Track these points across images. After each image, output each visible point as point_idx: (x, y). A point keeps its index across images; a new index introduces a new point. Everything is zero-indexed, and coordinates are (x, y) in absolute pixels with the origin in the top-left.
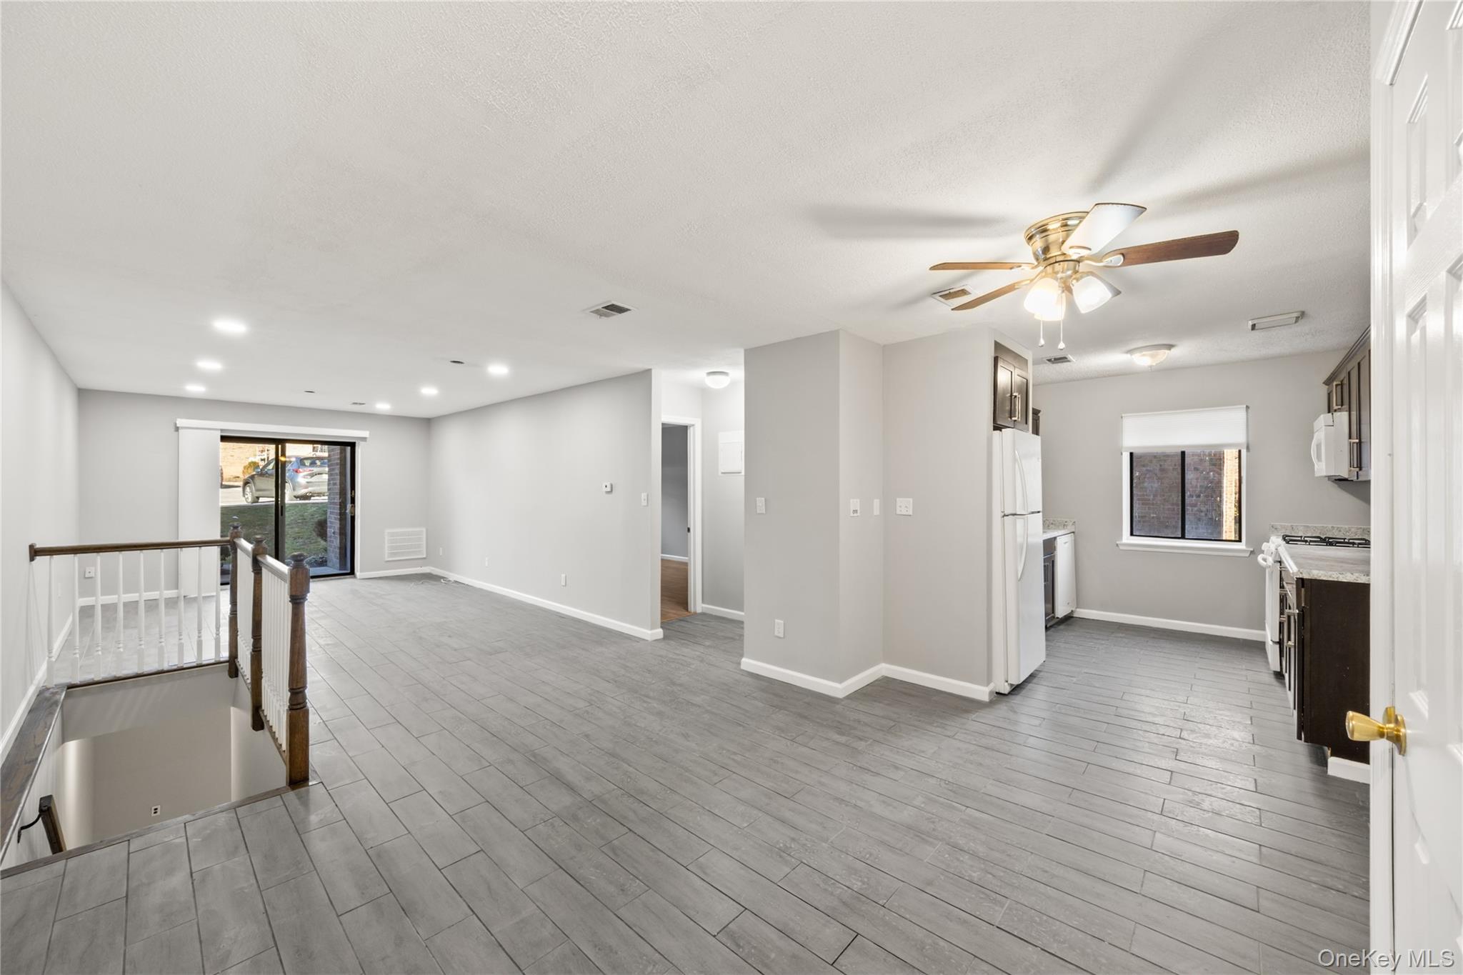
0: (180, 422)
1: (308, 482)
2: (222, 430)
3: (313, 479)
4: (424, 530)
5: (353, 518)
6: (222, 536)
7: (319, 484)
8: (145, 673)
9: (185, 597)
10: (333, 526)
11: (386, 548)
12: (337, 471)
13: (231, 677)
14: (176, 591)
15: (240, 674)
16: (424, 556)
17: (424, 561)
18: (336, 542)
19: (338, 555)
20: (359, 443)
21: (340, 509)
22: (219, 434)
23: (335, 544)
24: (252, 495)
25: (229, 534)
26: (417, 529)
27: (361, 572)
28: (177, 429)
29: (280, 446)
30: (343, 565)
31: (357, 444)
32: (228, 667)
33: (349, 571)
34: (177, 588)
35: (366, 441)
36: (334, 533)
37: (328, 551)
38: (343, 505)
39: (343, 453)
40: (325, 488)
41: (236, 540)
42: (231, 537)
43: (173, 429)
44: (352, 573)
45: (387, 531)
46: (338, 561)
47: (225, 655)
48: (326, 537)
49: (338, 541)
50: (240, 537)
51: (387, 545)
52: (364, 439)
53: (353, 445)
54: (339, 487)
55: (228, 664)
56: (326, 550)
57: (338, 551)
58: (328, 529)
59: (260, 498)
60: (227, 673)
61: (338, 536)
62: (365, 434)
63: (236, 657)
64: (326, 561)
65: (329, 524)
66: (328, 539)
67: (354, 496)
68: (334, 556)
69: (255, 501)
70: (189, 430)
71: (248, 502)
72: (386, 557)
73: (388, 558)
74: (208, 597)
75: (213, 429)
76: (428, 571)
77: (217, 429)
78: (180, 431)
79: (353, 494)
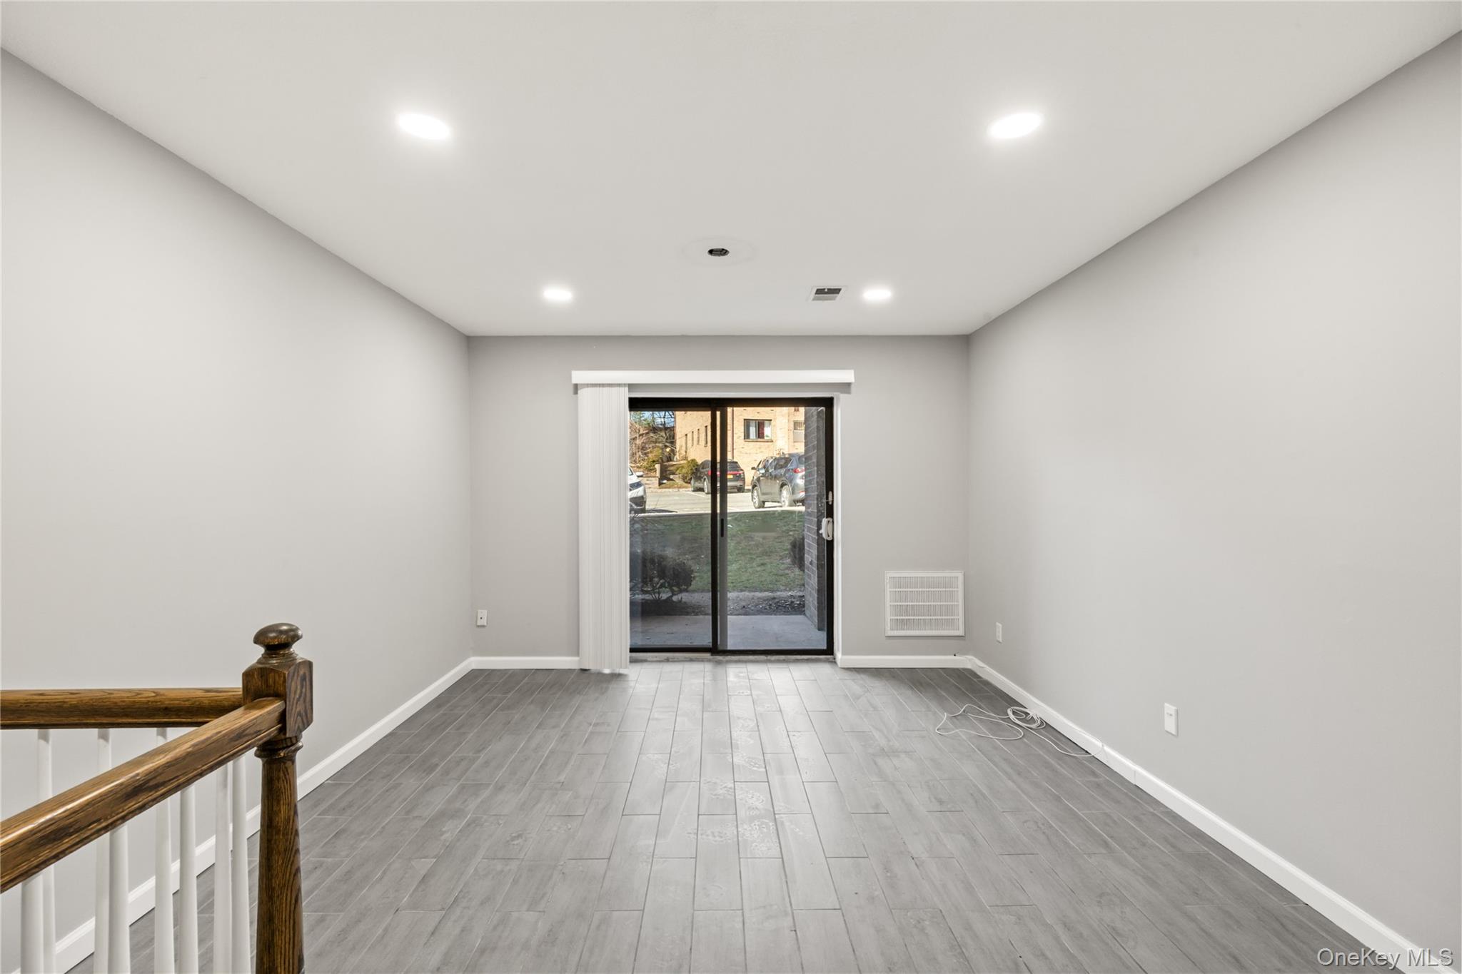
0: (579, 376)
2: (631, 387)
4: (960, 576)
5: (830, 546)
9: (583, 670)
10: (811, 553)
11: (888, 610)
12: (815, 459)
14: (576, 659)
16: (961, 632)
17: (960, 643)
18: (814, 580)
19: (816, 603)
20: (838, 399)
21: (818, 523)
22: (624, 396)
23: (812, 582)
24: (759, 499)
26: (947, 574)
27: (843, 654)
28: (575, 388)
29: (718, 413)
31: (833, 401)
33: (823, 648)
34: (578, 654)
35: (848, 392)
36: (811, 563)
43: (571, 389)
44: (828, 650)
45: (890, 574)
46: (816, 613)
49: (817, 580)
51: (888, 602)
52: (846, 387)
53: (827, 403)
54: (816, 485)
57: (816, 596)
58: (806, 555)
62: (846, 376)
65: (806, 547)
66: (806, 571)
67: (832, 502)
68: (812, 601)
69: (762, 504)
70: (590, 389)
71: (756, 508)
72: (888, 627)
73: (892, 629)
74: (616, 677)
75: (619, 385)
76: (969, 666)
77: (625, 385)
78: (579, 392)
79: (830, 499)
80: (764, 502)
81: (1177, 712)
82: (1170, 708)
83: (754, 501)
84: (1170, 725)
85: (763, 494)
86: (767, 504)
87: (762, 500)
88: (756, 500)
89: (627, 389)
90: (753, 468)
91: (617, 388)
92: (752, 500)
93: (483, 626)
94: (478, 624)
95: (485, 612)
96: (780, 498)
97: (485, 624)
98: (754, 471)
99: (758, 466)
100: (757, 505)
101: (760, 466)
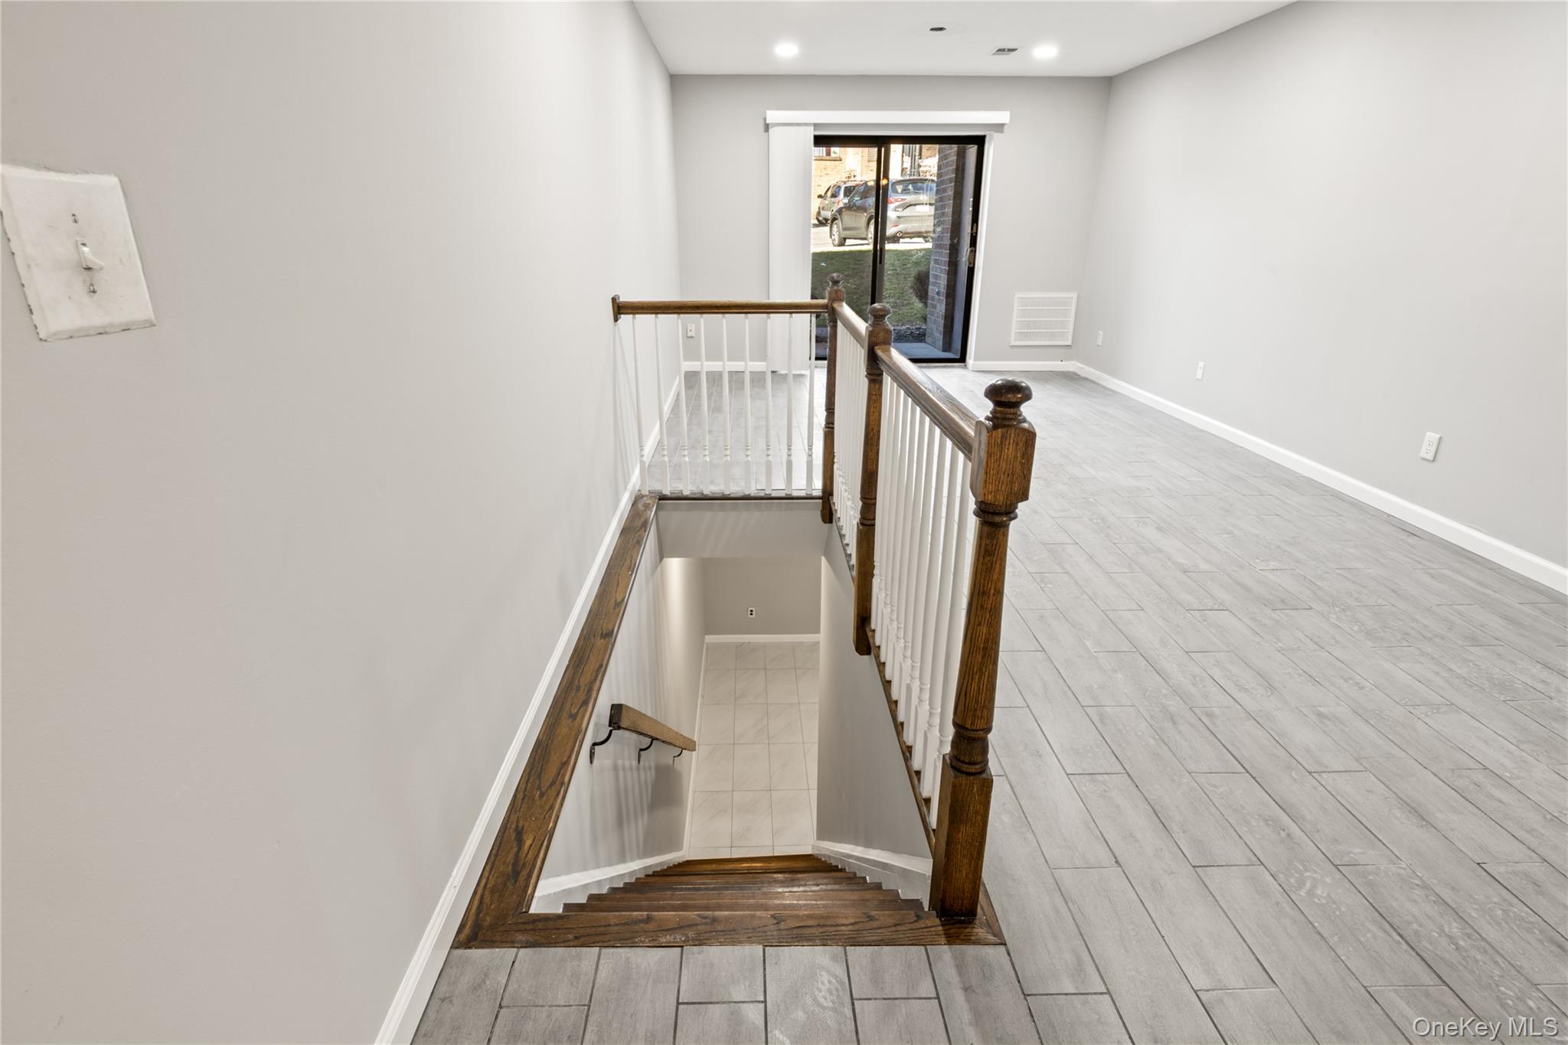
0: (773, 116)
1: (898, 217)
2: (816, 126)
3: (907, 212)
4: (1074, 295)
5: (971, 271)
6: (813, 297)
7: (920, 218)
8: (732, 496)
9: (773, 372)
10: (938, 284)
11: (1014, 325)
12: (950, 193)
13: (824, 521)
14: (767, 364)
15: (834, 521)
16: (1069, 343)
17: (1069, 351)
18: (941, 308)
19: (941, 329)
20: (991, 136)
21: (951, 255)
22: (810, 134)
23: (938, 310)
24: (839, 235)
25: (827, 295)
26: (1064, 296)
27: (975, 360)
28: (767, 127)
29: (883, 149)
30: (947, 347)
31: (987, 140)
32: (821, 505)
33: (958, 357)
34: (765, 360)
35: (1002, 132)
36: (938, 293)
37: (928, 320)
38: (954, 250)
39: (961, 156)
40: (928, 225)
41: (835, 305)
42: (830, 299)
43: (762, 127)
44: (962, 359)
45: (1019, 295)
46: (941, 337)
47: (818, 485)
48: (926, 299)
49: (944, 307)
50: (842, 300)
51: (1015, 318)
52: (999, 127)
53: (980, 141)
54: (950, 218)
55: (821, 501)
56: (925, 319)
57: (942, 322)
58: (930, 287)
59: (847, 240)
60: (819, 513)
61: (943, 298)
62: (1001, 117)
63: (831, 494)
64: (924, 335)
65: (931, 279)
66: (929, 302)
67: (976, 233)
68: (936, 328)
69: (842, 243)
70: (780, 128)
71: (835, 246)
72: (1012, 339)
73: (1015, 340)
74: (799, 377)
75: (806, 124)
76: (1072, 369)
77: (810, 124)
78: (770, 130)
79: (974, 231)
80: (845, 239)
81: (1205, 366)
82: (1201, 364)
83: (833, 237)
84: (1199, 376)
85: (845, 229)
86: (848, 242)
87: (843, 236)
88: (836, 237)
89: (812, 128)
90: (820, 196)
91: (805, 127)
92: (831, 237)
93: (692, 337)
94: (689, 335)
95: (693, 325)
96: (867, 234)
97: (694, 335)
98: (820, 199)
99: (826, 193)
100: (837, 242)
101: (829, 194)
